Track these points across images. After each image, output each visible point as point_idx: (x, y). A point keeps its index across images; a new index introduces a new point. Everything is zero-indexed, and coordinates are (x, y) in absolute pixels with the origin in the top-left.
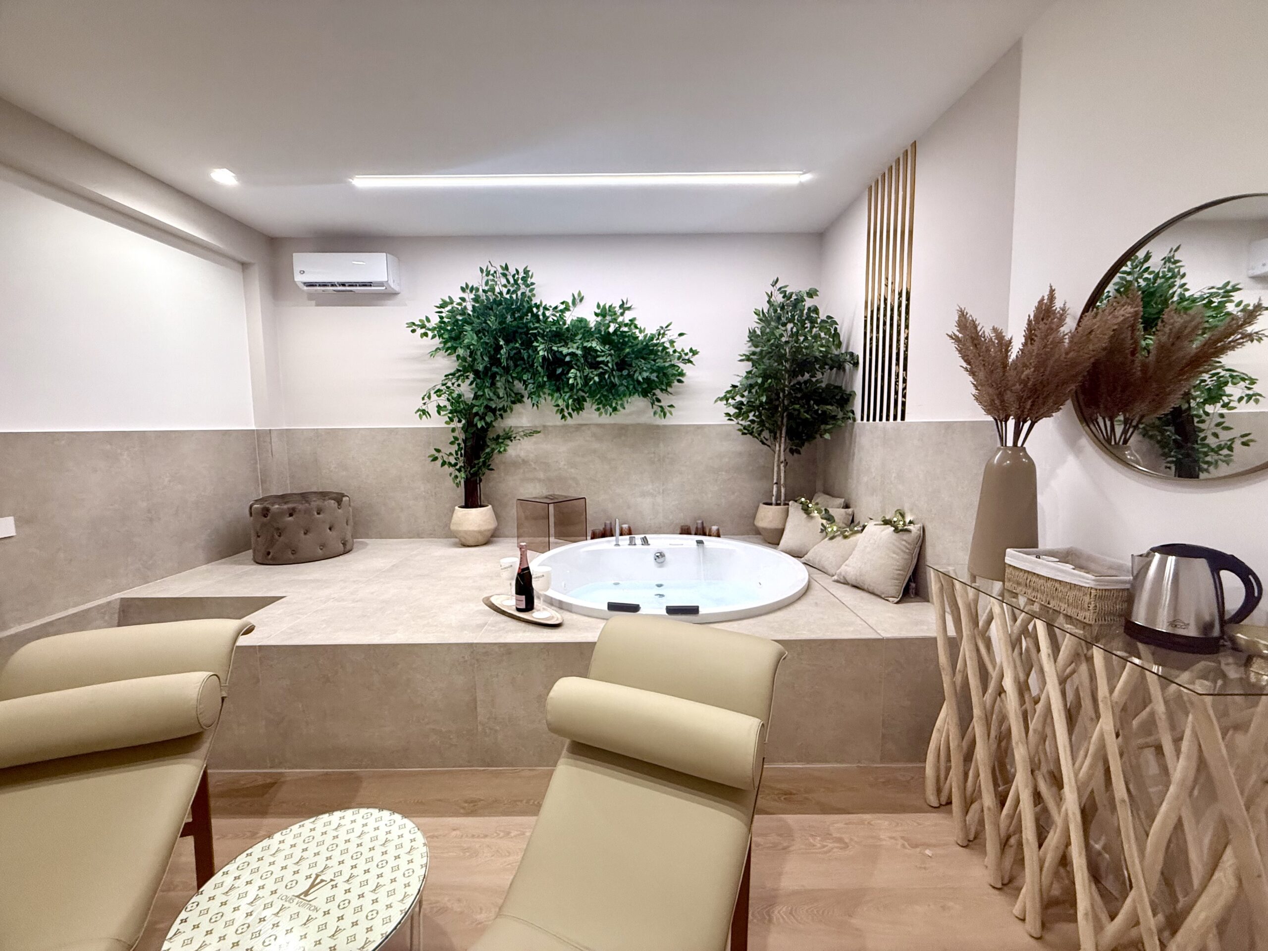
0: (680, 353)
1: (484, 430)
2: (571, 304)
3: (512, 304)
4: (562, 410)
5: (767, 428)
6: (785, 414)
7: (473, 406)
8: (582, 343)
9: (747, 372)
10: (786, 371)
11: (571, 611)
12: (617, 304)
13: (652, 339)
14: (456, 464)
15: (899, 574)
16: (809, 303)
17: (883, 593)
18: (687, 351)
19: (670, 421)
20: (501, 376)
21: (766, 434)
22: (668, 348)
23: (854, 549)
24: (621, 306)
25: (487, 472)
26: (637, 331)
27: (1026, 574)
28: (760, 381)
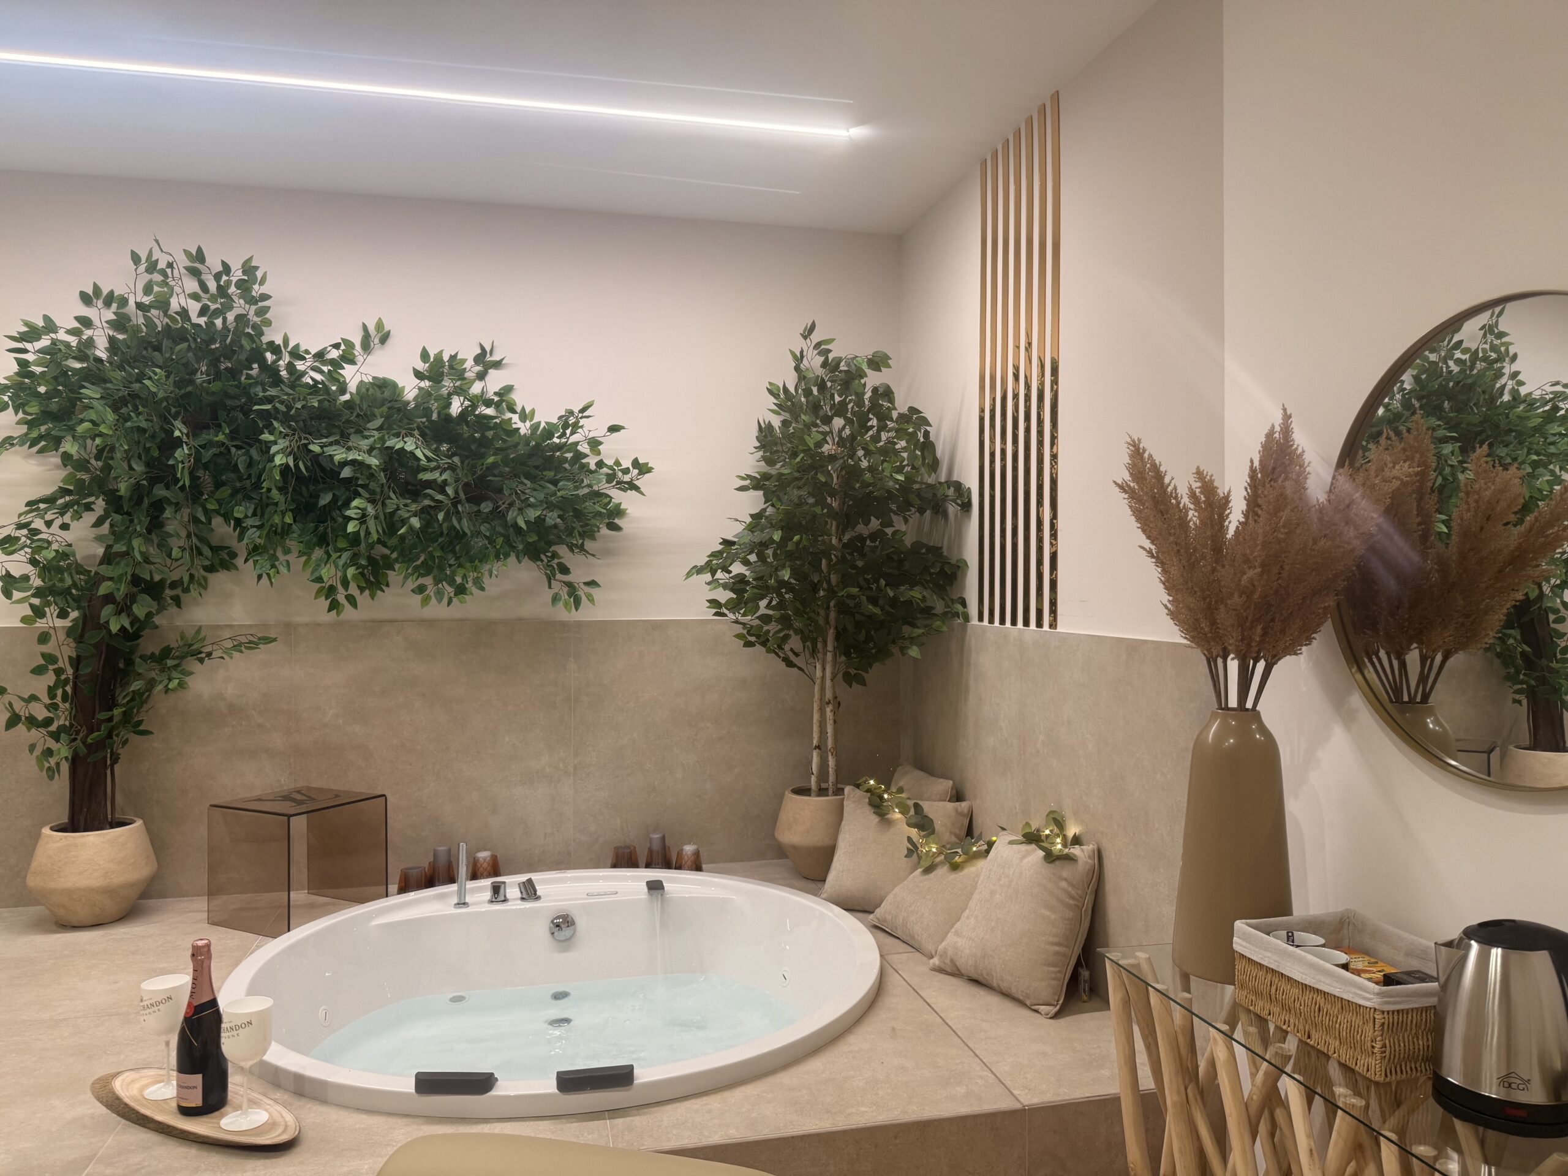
0: (610, 468)
1: (130, 636)
2: (358, 346)
3: (213, 340)
4: (332, 589)
5: (796, 632)
6: (832, 604)
7: (99, 579)
8: (382, 440)
9: (752, 516)
10: (833, 514)
11: (324, 1101)
12: (468, 354)
13: (549, 432)
14: (48, 722)
15: (1057, 953)
16: (872, 379)
17: (1028, 996)
18: (626, 463)
19: (587, 614)
20: (177, 507)
21: (794, 642)
22: (586, 456)
23: (969, 897)
24: (480, 359)
25: (135, 739)
26: (515, 418)
27: (1269, 976)
28: (777, 536)
